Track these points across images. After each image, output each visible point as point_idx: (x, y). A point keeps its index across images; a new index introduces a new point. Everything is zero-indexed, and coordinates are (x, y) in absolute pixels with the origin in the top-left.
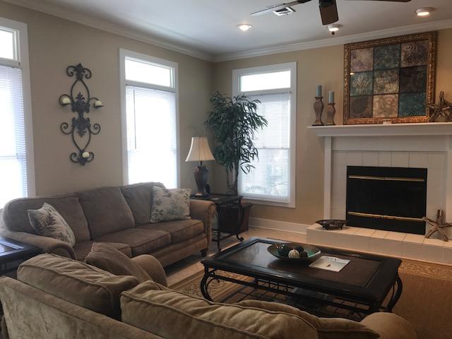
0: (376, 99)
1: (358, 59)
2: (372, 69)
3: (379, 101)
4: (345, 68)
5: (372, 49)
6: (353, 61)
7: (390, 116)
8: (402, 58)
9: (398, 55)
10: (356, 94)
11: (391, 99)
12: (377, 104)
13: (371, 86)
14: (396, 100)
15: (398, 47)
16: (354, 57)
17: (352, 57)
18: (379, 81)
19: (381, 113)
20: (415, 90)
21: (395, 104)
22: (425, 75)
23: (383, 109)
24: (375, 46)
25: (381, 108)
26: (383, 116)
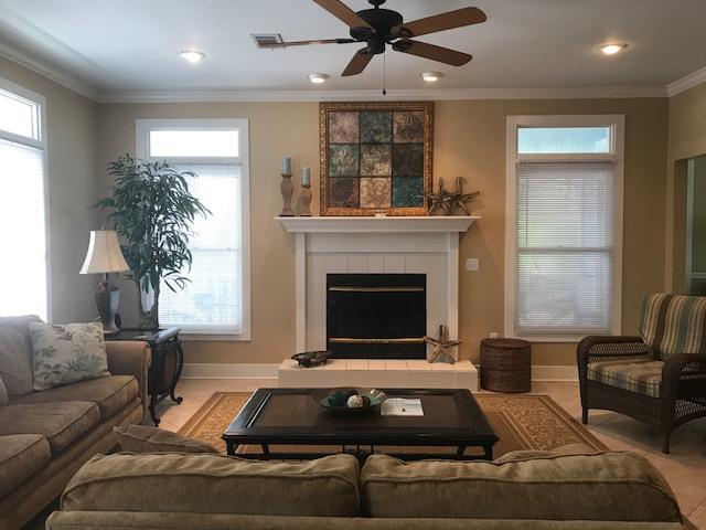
0: (364, 182)
1: (339, 124)
2: (357, 141)
3: (367, 186)
4: (321, 137)
5: (357, 114)
6: (333, 127)
7: (382, 206)
8: (395, 131)
9: (390, 126)
10: (337, 174)
11: (383, 184)
12: (365, 189)
13: (356, 164)
14: (389, 185)
15: (389, 115)
16: (335, 123)
17: (331, 121)
18: (367, 158)
19: (370, 202)
20: (410, 173)
21: (388, 190)
22: (422, 155)
23: (372, 198)
24: (360, 111)
25: (370, 195)
26: (372, 205)
